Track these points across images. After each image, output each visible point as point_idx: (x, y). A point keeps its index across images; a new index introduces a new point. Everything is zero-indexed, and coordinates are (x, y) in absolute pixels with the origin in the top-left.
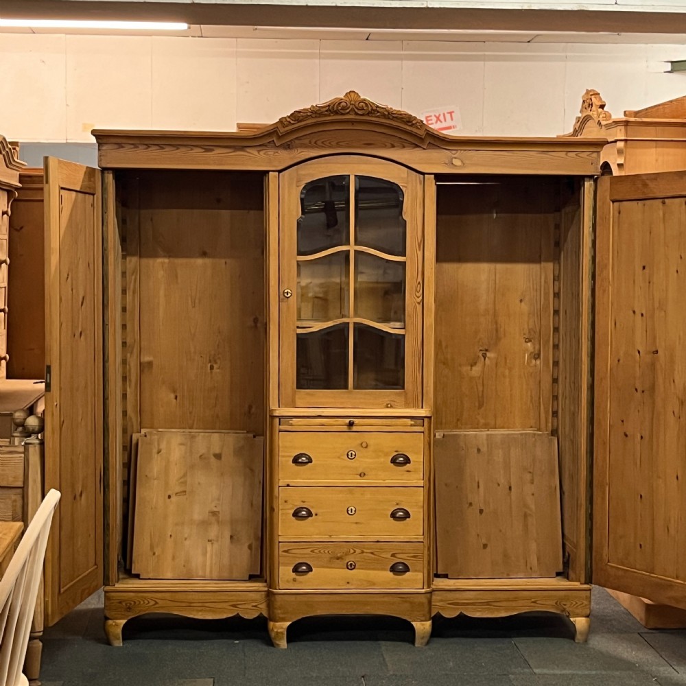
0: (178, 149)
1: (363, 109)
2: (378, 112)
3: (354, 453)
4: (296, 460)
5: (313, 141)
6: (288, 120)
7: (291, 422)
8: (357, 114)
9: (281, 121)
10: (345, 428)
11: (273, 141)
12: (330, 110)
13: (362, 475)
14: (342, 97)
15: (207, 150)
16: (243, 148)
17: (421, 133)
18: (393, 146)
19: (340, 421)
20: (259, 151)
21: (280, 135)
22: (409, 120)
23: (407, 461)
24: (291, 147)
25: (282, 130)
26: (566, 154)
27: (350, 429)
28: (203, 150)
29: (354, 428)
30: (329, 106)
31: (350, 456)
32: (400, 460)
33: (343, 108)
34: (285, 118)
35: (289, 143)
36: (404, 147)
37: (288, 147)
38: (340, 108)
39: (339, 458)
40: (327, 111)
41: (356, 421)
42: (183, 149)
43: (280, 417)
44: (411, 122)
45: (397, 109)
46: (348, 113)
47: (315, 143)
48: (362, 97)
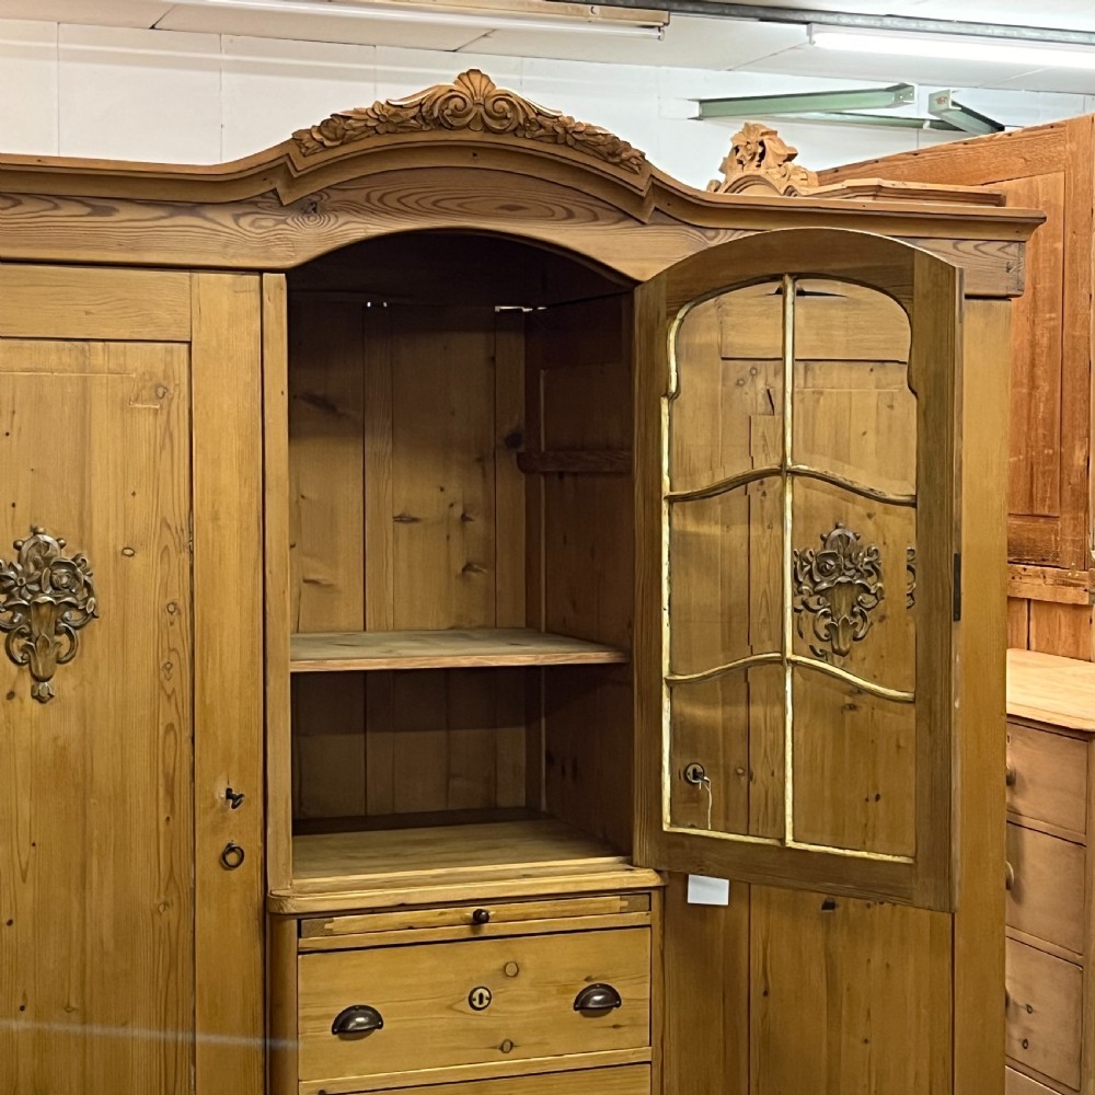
0: (18, 203)
1: (506, 118)
2: (541, 126)
3: (486, 994)
4: (341, 1027)
5: (375, 196)
6: (317, 136)
7: (328, 926)
8: (487, 129)
9: (297, 139)
10: (465, 932)
11: (274, 191)
12: (424, 119)
13: (507, 1047)
14: (450, 84)
15: (97, 211)
16: (194, 207)
17: (641, 183)
18: (570, 215)
19: (452, 914)
20: (236, 218)
21: (295, 175)
22: (613, 150)
23: (613, 999)
24: (318, 209)
25: (302, 164)
26: (955, 247)
27: (474, 932)
28: (88, 210)
29: (487, 929)
30: (421, 105)
31: (476, 1002)
32: (597, 1001)
33: (456, 114)
34: (309, 131)
35: (315, 199)
36: (596, 218)
37: (310, 207)
38: (447, 112)
39: (450, 1007)
40: (414, 118)
41: (492, 910)
42: (29, 207)
43: (300, 917)
44: (619, 155)
45: (585, 121)
46: (468, 126)
47: (381, 199)
48: (500, 87)
